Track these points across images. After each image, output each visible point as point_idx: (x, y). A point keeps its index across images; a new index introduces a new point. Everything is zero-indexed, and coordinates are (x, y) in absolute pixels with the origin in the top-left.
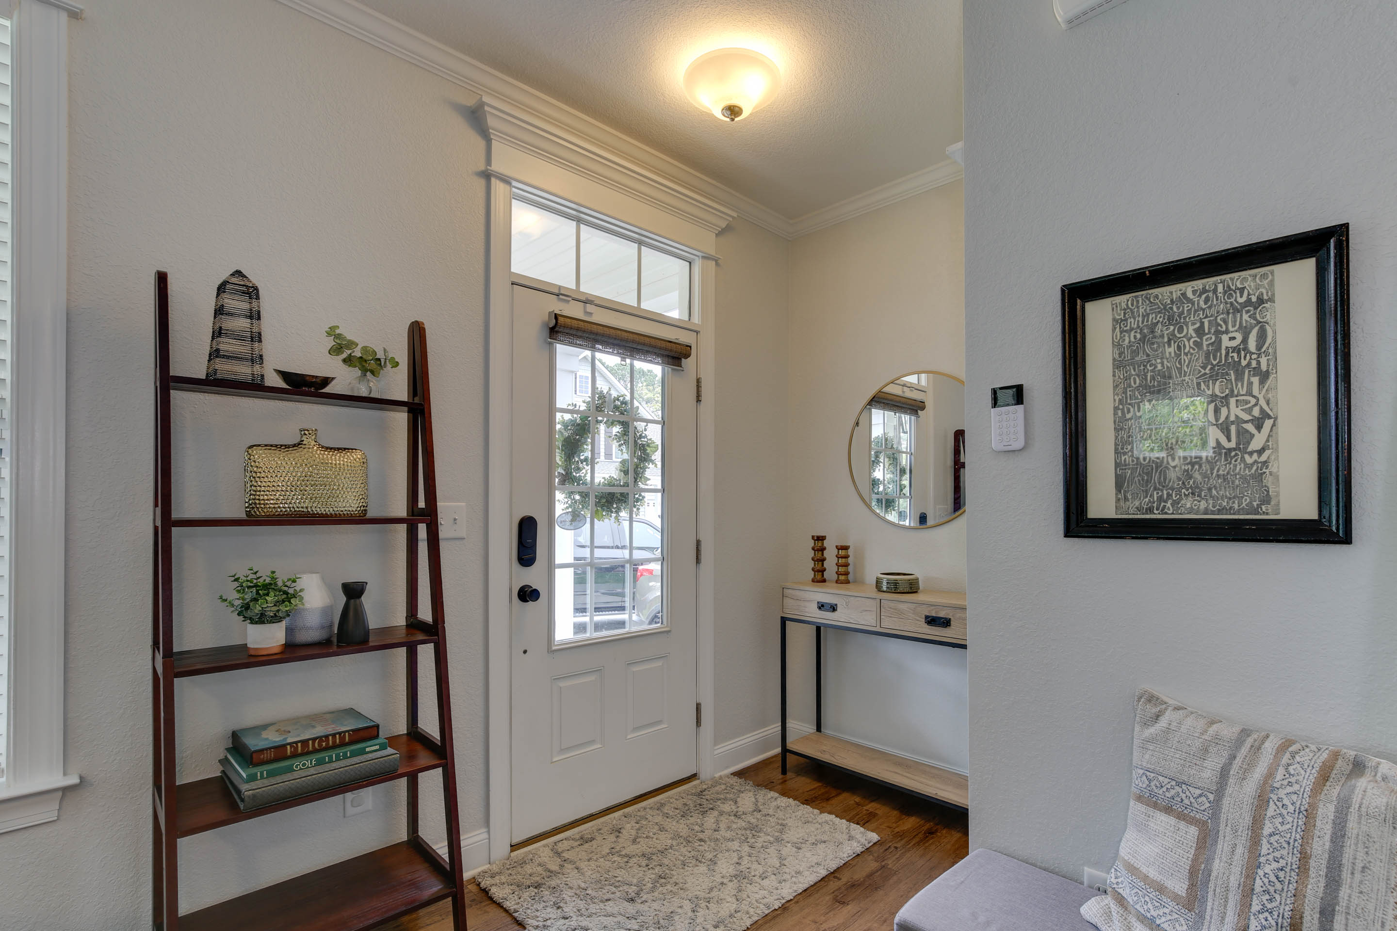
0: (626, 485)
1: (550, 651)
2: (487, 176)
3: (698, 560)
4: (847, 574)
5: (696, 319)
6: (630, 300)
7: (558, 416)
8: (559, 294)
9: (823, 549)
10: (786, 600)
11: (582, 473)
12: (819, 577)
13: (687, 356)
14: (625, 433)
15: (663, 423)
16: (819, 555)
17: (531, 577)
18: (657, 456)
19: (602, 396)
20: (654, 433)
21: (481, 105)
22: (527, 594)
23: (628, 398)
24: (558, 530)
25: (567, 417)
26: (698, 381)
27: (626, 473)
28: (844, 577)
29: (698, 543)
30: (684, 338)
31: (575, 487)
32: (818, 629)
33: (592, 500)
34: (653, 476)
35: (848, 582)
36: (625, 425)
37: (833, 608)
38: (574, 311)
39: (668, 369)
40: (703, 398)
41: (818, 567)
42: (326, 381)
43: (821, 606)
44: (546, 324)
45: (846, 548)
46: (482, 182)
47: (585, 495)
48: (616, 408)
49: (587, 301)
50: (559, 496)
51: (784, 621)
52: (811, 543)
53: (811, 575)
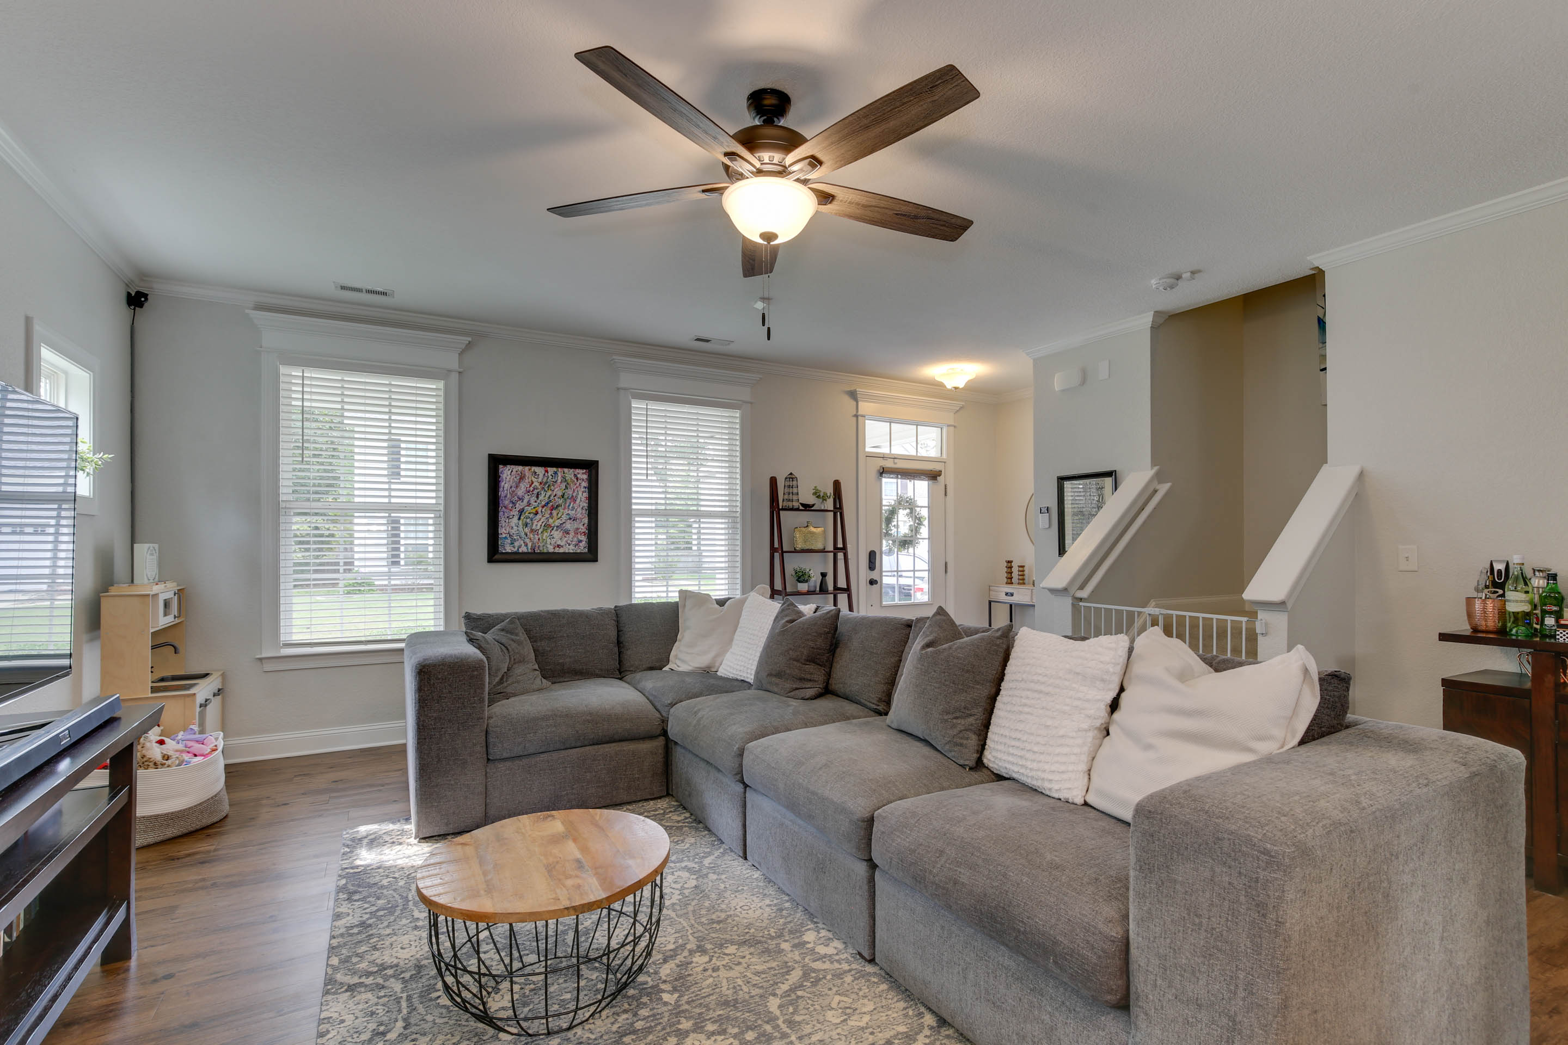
0: (912, 536)
1: (881, 606)
2: (856, 416)
3: (946, 572)
4: (1023, 579)
5: (944, 456)
6: (913, 453)
7: (884, 508)
8: (883, 457)
9: (1011, 567)
10: (991, 592)
11: (893, 532)
12: (1010, 581)
13: (940, 476)
14: (911, 513)
15: (929, 507)
16: (1009, 570)
17: (874, 575)
18: (926, 523)
19: (901, 497)
20: (924, 513)
21: (856, 391)
22: (872, 582)
23: (912, 497)
24: (884, 556)
25: (887, 508)
26: (945, 486)
27: (912, 531)
28: (1022, 581)
29: (946, 564)
30: (936, 467)
31: (889, 538)
32: (1011, 606)
33: (897, 543)
34: (924, 531)
35: (1024, 584)
36: (911, 509)
37: (1012, 595)
38: (889, 464)
39: (931, 482)
40: (948, 494)
41: (1009, 576)
42: (813, 505)
43: (1007, 594)
44: (879, 471)
45: (1023, 567)
46: (855, 418)
47: (894, 542)
48: (907, 502)
49: (895, 458)
50: (884, 542)
51: (990, 602)
52: (1006, 564)
53: (1005, 580)
